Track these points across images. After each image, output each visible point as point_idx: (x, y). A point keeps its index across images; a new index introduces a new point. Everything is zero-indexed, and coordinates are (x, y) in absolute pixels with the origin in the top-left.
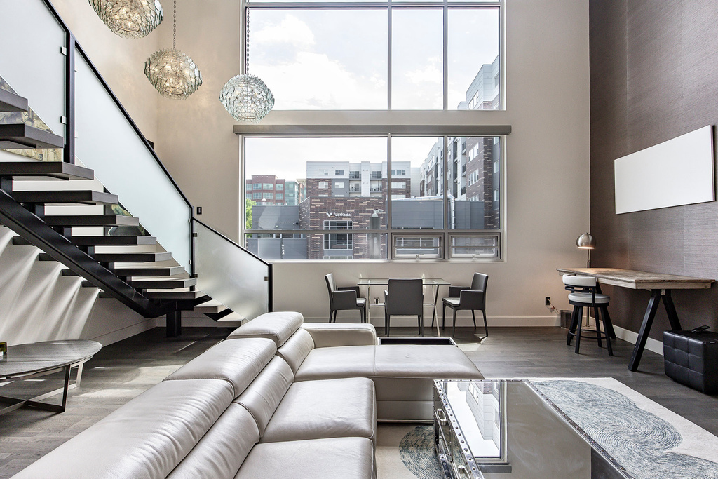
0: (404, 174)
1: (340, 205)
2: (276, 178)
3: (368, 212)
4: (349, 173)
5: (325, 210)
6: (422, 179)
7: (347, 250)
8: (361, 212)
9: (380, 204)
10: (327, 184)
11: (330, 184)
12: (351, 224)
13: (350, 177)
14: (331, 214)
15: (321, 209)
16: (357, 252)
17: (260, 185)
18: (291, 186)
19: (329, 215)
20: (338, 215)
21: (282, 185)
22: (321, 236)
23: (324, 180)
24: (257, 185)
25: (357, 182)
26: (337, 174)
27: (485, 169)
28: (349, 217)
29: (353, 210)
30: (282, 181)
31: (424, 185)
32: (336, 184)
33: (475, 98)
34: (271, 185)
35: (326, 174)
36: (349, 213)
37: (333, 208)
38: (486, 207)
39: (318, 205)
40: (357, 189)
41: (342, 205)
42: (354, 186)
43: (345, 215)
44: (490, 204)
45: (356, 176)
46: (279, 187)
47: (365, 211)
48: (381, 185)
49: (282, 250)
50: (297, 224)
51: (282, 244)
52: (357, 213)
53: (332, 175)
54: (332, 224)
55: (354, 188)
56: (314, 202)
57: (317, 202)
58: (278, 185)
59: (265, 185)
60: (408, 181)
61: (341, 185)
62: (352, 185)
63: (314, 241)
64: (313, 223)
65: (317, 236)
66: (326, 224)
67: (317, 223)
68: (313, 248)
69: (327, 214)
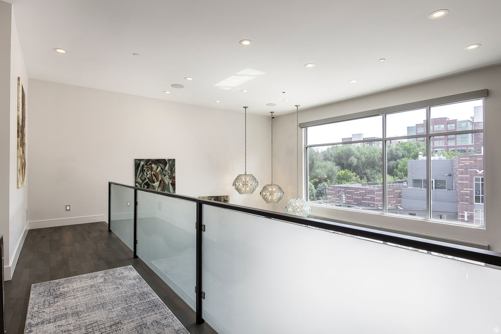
2: (447, 120)
5: (475, 167)
15: (471, 166)
18: (464, 124)
19: (480, 172)
22: (471, 191)
30: (454, 122)
39: (467, 163)
50: (450, 175)
56: (462, 160)
57: (466, 160)
58: (449, 126)
63: (462, 195)
64: (462, 179)
65: (466, 190)
66: (477, 180)
67: (466, 179)
68: (462, 201)
69: (478, 171)
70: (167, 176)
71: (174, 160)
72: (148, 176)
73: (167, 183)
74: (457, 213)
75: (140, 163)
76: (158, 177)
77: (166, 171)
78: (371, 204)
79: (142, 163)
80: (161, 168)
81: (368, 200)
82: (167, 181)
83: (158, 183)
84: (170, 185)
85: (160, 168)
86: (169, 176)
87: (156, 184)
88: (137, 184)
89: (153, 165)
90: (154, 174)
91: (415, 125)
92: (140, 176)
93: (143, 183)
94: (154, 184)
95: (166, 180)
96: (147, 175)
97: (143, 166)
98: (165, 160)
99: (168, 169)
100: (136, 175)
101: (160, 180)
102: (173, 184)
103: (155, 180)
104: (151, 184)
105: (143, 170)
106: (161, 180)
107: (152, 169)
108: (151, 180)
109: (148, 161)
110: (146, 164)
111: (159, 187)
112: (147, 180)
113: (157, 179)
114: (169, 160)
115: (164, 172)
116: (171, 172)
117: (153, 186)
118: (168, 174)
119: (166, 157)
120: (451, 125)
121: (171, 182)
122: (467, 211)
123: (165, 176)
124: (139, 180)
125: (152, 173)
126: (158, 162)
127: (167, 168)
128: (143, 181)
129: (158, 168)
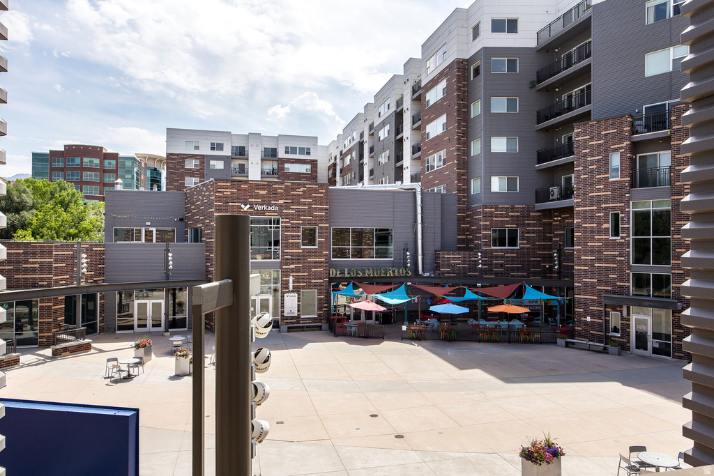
0: (309, 153)
1: (262, 192)
2: (104, 151)
3: (304, 204)
4: (230, 148)
5: (238, 199)
6: (333, 161)
7: (272, 260)
8: (293, 203)
9: (321, 193)
10: (198, 162)
11: (202, 163)
12: (278, 222)
13: (232, 153)
14: (248, 206)
15: (233, 198)
16: (286, 264)
17: (78, 160)
18: (128, 164)
19: (246, 208)
20: (259, 208)
21: (113, 162)
23: (193, 156)
24: (73, 161)
25: (242, 162)
26: (213, 149)
27: (458, 150)
28: (275, 211)
29: (281, 202)
30: (114, 156)
31: (335, 170)
32: (212, 162)
33: (441, 53)
34: (97, 161)
35: (197, 148)
36: (276, 205)
37: (251, 197)
38: (459, 201)
39: (228, 192)
40: (243, 169)
41: (264, 192)
42: (237, 167)
43: (270, 208)
44: (464, 197)
45: (241, 152)
46: (110, 163)
47: (299, 203)
48: (276, 166)
49: (167, 261)
50: (181, 220)
51: (168, 251)
52: (287, 206)
53: (205, 150)
55: (237, 170)
56: (221, 187)
57: (227, 187)
58: (106, 162)
59: (86, 160)
60: (314, 163)
61: (219, 165)
62: (235, 164)
69: (243, 206)
78: (42, 280)
81: (34, 271)
91: (48, 152)
120: (110, 161)
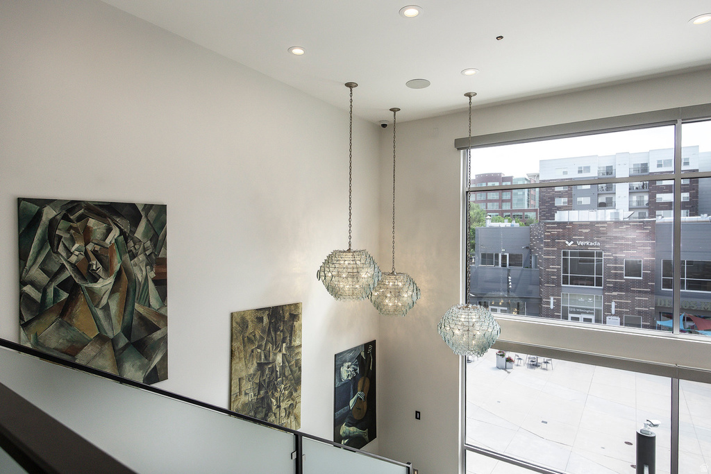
1: (584, 231)
2: (502, 176)
5: (564, 237)
7: (595, 287)
8: (615, 240)
12: (600, 255)
13: (599, 174)
14: (572, 242)
15: (559, 236)
16: (609, 292)
17: (484, 184)
19: (570, 244)
20: (582, 243)
22: (559, 269)
26: (580, 171)
28: (597, 246)
29: (603, 238)
30: (510, 179)
35: (565, 173)
36: (598, 241)
37: (575, 235)
39: (555, 232)
41: (587, 231)
43: (592, 244)
47: (622, 239)
49: (508, 282)
50: (527, 248)
51: (509, 275)
52: (608, 241)
53: (573, 174)
54: (572, 254)
56: (549, 228)
57: (554, 228)
63: (548, 274)
64: (548, 253)
65: (553, 268)
66: (565, 254)
67: (553, 253)
68: (548, 283)
69: (567, 242)
70: (141, 257)
71: (162, 209)
72: (73, 259)
73: (140, 277)
74: (541, 299)
75: (39, 215)
76: (111, 262)
77: (138, 241)
79: (49, 213)
80: (122, 233)
82: (141, 271)
83: (111, 280)
84: (151, 285)
85: (115, 232)
86: (148, 257)
87: (104, 284)
88: (28, 289)
89: (92, 222)
90: (94, 252)
92: (40, 259)
93: (54, 285)
94: (97, 286)
95: (136, 271)
96: (70, 253)
97: (53, 224)
98: (133, 206)
99: (145, 234)
100: (22, 256)
101: (117, 267)
102: (161, 283)
103: (101, 272)
104: (84, 285)
105: (51, 238)
106: (119, 272)
107: (87, 235)
108: (84, 272)
109: (71, 207)
110: (65, 218)
111: (113, 291)
112: (69, 272)
113: (107, 269)
114: (148, 207)
115: (131, 244)
116: (155, 246)
117: (91, 291)
118: (145, 250)
119: (139, 197)
120: (506, 182)
121: (152, 275)
122: (553, 295)
123: (133, 256)
124: (36, 273)
125: (90, 247)
126: (109, 211)
127: (140, 232)
128: (53, 276)
129: (109, 230)
